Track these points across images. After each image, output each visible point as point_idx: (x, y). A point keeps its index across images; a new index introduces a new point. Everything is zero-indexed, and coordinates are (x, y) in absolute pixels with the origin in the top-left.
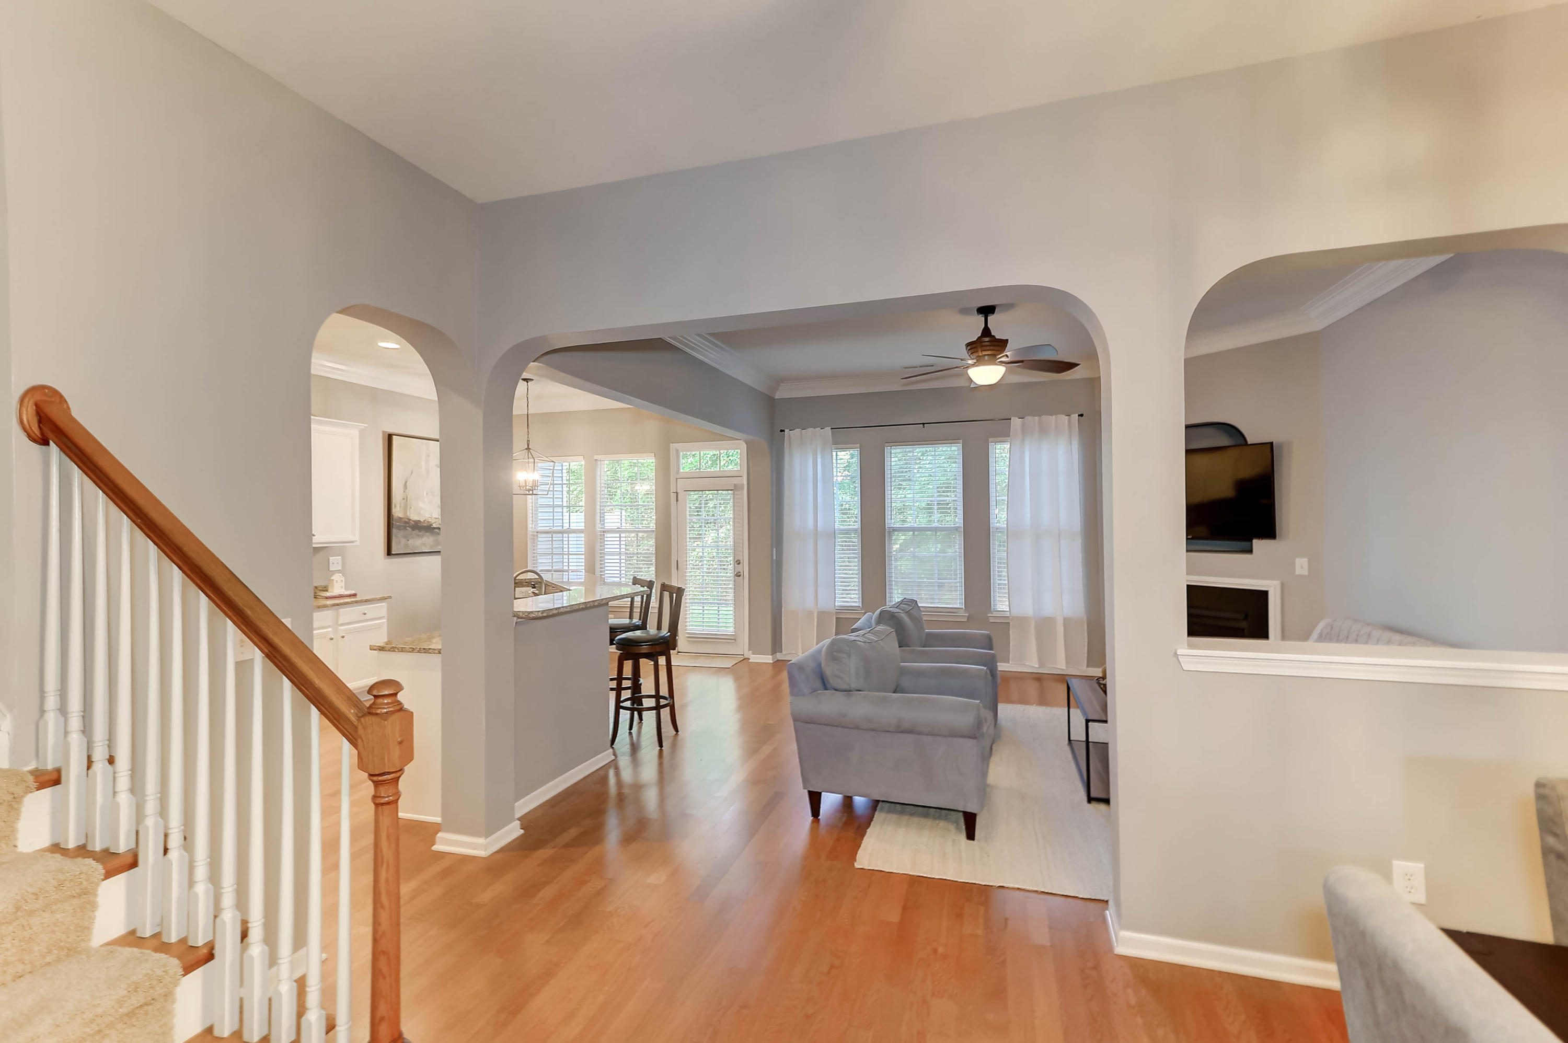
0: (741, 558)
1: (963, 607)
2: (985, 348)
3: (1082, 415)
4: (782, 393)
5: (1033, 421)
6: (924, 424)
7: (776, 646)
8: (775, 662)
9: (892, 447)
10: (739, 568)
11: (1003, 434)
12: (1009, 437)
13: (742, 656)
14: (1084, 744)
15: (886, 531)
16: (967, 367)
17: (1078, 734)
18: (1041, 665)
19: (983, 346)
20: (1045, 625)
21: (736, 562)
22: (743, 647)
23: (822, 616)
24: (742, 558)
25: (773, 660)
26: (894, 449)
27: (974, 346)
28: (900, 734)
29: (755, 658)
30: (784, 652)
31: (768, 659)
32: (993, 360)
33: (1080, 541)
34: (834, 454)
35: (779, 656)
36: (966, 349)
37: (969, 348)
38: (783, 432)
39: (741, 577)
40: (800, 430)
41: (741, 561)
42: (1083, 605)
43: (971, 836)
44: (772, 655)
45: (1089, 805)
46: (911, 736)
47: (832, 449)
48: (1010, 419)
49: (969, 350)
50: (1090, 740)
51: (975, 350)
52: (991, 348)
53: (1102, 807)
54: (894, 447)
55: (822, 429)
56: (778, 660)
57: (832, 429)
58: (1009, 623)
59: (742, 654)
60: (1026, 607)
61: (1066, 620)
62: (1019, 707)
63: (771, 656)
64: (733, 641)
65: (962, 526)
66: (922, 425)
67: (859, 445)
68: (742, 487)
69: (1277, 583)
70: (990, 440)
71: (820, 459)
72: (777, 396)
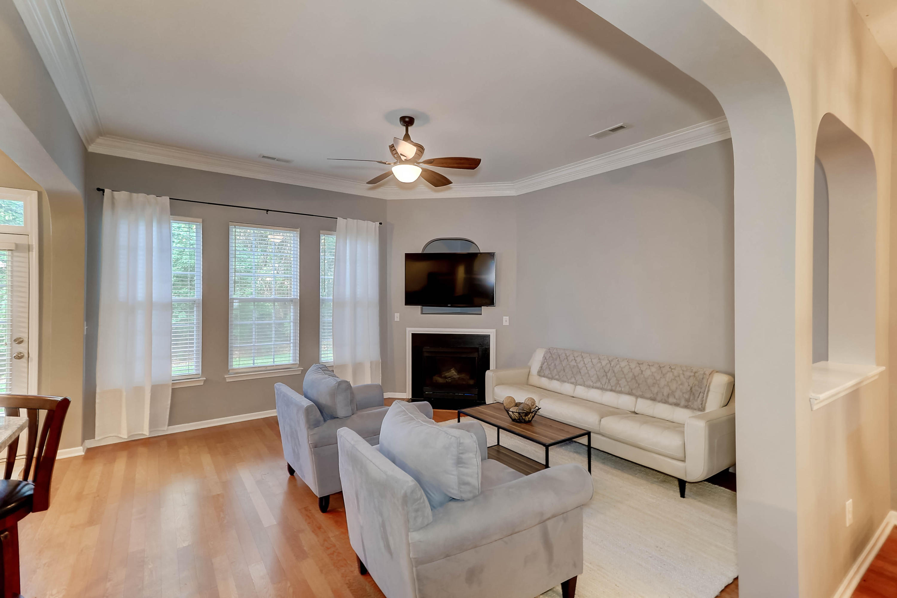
0: (24, 336)
1: (297, 364)
3: (381, 224)
4: (98, 147)
5: (352, 222)
6: (268, 211)
7: (87, 432)
8: (86, 453)
10: (21, 348)
11: (331, 229)
12: (336, 231)
20: (358, 368)
21: (16, 340)
23: (156, 389)
25: (83, 450)
26: (238, 228)
30: (96, 438)
31: (77, 450)
33: (378, 309)
34: (173, 224)
35: (91, 444)
38: (103, 192)
39: (24, 360)
41: (26, 340)
44: (82, 445)
47: (170, 219)
48: (338, 218)
54: (238, 227)
56: (90, 450)
57: (170, 199)
61: (371, 364)
63: (81, 448)
66: (266, 211)
67: (201, 220)
68: (29, 248)
69: (494, 330)
70: (321, 231)
71: (155, 228)
72: (92, 149)
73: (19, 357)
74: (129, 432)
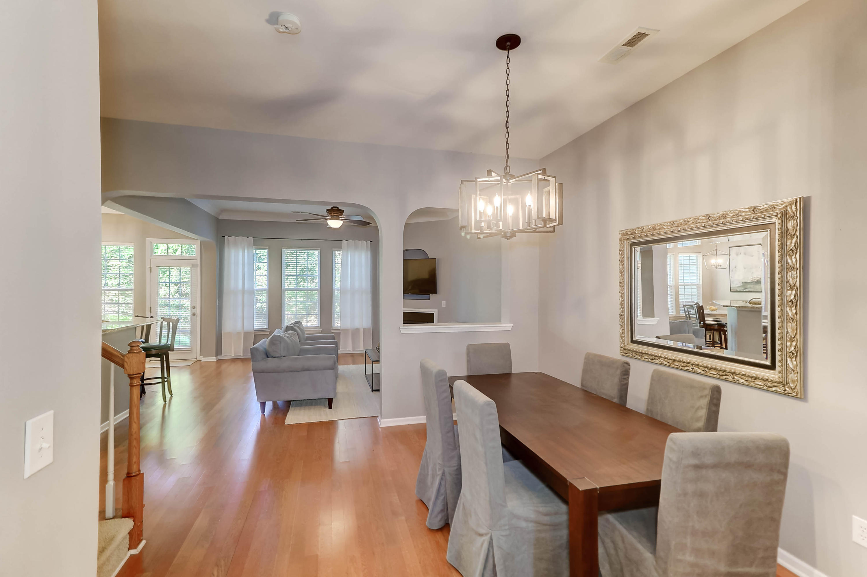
1: (320, 326)
2: (335, 213)
3: (372, 242)
4: (224, 217)
5: (351, 242)
6: (302, 239)
7: (218, 352)
8: (218, 360)
9: (286, 249)
10: (194, 311)
11: (339, 247)
12: (342, 248)
13: (196, 359)
14: (371, 375)
15: (282, 290)
16: (327, 219)
17: (369, 371)
18: (354, 349)
19: (334, 212)
20: (355, 332)
21: (192, 307)
22: (196, 354)
23: (247, 334)
24: (196, 305)
25: (216, 360)
27: (330, 211)
28: (303, 372)
29: (204, 359)
30: (222, 355)
31: (214, 359)
32: (338, 218)
33: (370, 295)
34: (254, 251)
35: (220, 357)
36: (327, 211)
37: (328, 211)
38: (224, 238)
40: (235, 237)
41: (196, 307)
42: (371, 323)
43: (330, 407)
45: (372, 393)
46: (308, 372)
47: (253, 249)
48: (342, 241)
49: (328, 212)
50: (373, 373)
51: (331, 213)
52: (337, 213)
53: (377, 393)
55: (247, 237)
56: (219, 360)
57: (253, 238)
58: (340, 332)
59: (196, 358)
60: (348, 325)
61: (364, 330)
62: (345, 366)
63: (215, 358)
64: (190, 351)
65: (320, 288)
66: (301, 240)
67: (268, 247)
68: (197, 266)
69: (437, 310)
70: (333, 249)
71: (246, 253)
72: (220, 217)
73: (194, 315)
74: (235, 354)
